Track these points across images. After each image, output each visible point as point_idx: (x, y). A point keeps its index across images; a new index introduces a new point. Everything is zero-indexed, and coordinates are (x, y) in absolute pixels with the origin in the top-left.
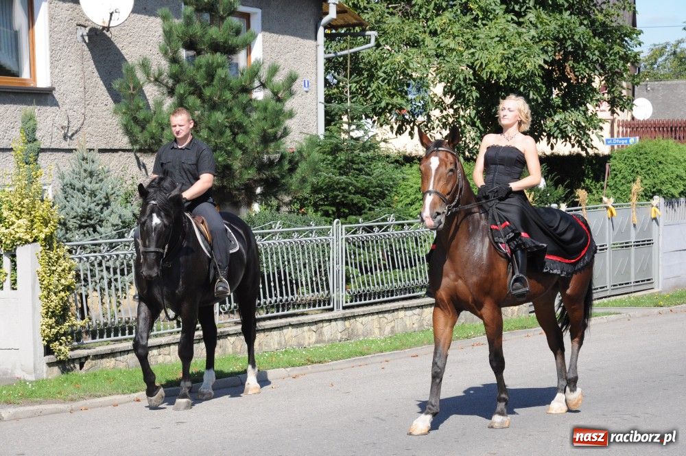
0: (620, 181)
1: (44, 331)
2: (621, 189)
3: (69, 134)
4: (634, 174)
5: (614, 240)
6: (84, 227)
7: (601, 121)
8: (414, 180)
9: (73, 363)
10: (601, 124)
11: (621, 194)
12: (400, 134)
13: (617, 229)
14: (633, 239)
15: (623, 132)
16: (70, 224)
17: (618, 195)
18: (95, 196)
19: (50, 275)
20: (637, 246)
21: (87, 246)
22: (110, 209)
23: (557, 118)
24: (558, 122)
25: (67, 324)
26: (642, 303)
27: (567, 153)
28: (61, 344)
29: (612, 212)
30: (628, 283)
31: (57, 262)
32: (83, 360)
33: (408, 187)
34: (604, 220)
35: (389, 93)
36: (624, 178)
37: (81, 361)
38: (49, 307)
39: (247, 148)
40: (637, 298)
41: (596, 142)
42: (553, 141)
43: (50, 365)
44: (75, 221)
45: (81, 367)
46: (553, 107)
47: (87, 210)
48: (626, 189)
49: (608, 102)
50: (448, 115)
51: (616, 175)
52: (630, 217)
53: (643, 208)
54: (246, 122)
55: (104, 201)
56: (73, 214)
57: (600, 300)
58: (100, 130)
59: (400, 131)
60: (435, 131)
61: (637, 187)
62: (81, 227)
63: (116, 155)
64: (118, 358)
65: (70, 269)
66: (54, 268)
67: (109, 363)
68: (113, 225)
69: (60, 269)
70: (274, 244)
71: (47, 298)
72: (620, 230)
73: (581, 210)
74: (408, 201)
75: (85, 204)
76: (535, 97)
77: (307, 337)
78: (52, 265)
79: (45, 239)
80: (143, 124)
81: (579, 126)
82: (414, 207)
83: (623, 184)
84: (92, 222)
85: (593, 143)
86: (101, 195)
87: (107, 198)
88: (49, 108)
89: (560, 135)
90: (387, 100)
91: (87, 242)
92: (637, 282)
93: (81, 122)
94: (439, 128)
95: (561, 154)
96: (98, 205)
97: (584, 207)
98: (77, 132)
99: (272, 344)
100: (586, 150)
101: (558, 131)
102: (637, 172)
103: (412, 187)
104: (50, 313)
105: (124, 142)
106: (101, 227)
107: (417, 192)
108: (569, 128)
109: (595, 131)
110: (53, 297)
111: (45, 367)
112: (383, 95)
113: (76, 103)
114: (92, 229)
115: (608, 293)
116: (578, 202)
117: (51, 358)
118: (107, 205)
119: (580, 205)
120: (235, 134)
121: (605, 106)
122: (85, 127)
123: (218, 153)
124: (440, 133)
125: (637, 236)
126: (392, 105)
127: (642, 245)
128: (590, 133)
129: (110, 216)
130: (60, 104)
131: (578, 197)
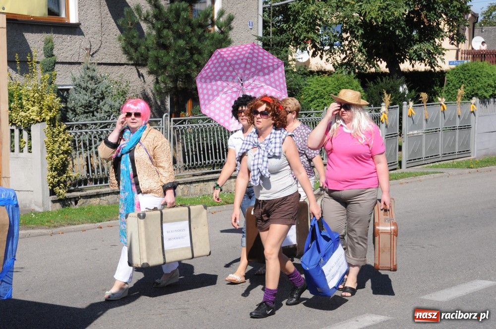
0: (451, 88)
1: (49, 180)
2: (452, 92)
3: (91, 54)
4: (460, 83)
5: (445, 125)
6: (87, 113)
7: (443, 49)
8: (314, 86)
9: (70, 201)
10: (444, 52)
11: (452, 96)
12: (314, 57)
13: (447, 119)
14: (458, 125)
15: (464, 57)
16: (78, 111)
17: (450, 96)
18: (95, 92)
19: (54, 144)
20: (460, 129)
21: (88, 125)
22: (104, 101)
23: (415, 47)
24: (416, 50)
25: (65, 175)
26: (461, 165)
27: (423, 70)
28: (60, 189)
29: (444, 109)
30: (453, 153)
31: (58, 135)
32: (77, 199)
33: (310, 90)
34: (439, 113)
35: (306, 30)
36: (454, 85)
37: (76, 200)
38: (53, 165)
39: (200, 63)
40: (458, 163)
41: (440, 63)
42: (413, 62)
43: (54, 202)
44: (81, 108)
45: (76, 203)
46: (413, 40)
47: (88, 101)
48: (455, 93)
49: (449, 37)
50: (345, 45)
51: (449, 84)
52: (456, 110)
53: (465, 105)
54: (200, 46)
55: (100, 96)
56: (80, 104)
57: (434, 164)
58: (112, 51)
59: (314, 55)
60: (336, 55)
61: (461, 92)
62: (85, 112)
63: (123, 67)
64: (102, 198)
65: (68, 140)
66: (56, 139)
67: (95, 201)
68: (105, 112)
69: (60, 140)
70: (212, 125)
71: (51, 159)
72: (449, 119)
73: (423, 106)
74: (310, 99)
75: (86, 98)
76: (400, 34)
77: (233, 186)
78: (55, 137)
79: (50, 120)
80: (136, 47)
81: (429, 53)
82: (313, 103)
83: (453, 90)
84: (92, 109)
85: (438, 64)
86: (98, 92)
87: (102, 94)
88: (77, 37)
89: (417, 59)
90: (304, 34)
91: (88, 122)
92: (459, 152)
93: (99, 45)
94: (339, 53)
95: (419, 70)
96: (95, 98)
97: (425, 104)
98: (96, 52)
99: (209, 190)
100: (434, 68)
101: (416, 56)
102: (462, 82)
103: (312, 90)
104: (53, 169)
105: (124, 59)
106: (97, 112)
107: (315, 93)
108: (423, 54)
109: (439, 56)
110: (56, 158)
111: (50, 203)
112: (302, 32)
113: (96, 33)
114: (92, 114)
115: (440, 159)
116: (421, 101)
117: (55, 197)
118: (103, 98)
119: (423, 103)
120: (192, 54)
121: (447, 40)
122: (101, 49)
123: (181, 66)
124: (340, 56)
125: (461, 123)
126: (308, 38)
127: (464, 128)
128: (436, 57)
129: (103, 106)
130: (85, 33)
131: (422, 98)
